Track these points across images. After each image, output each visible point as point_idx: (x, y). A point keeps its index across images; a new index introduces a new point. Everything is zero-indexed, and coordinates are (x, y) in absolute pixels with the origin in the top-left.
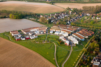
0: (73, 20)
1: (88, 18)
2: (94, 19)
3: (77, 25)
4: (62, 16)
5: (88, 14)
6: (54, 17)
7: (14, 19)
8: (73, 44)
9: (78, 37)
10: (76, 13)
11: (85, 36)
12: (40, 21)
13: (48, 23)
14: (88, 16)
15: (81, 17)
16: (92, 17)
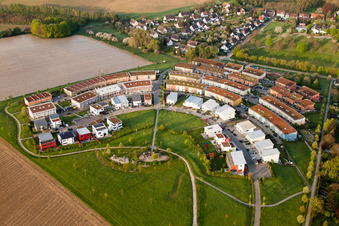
0: (237, 37)
1: (284, 31)
2: (305, 34)
3: (253, 58)
4: (202, 23)
5: (281, 15)
6: (177, 26)
7: (46, 38)
8: (260, 161)
9: (271, 125)
10: (246, 10)
11: (296, 118)
12: (130, 45)
13: (156, 51)
14: (282, 20)
15: (260, 26)
16: (298, 24)
